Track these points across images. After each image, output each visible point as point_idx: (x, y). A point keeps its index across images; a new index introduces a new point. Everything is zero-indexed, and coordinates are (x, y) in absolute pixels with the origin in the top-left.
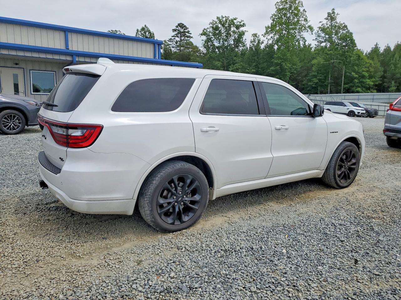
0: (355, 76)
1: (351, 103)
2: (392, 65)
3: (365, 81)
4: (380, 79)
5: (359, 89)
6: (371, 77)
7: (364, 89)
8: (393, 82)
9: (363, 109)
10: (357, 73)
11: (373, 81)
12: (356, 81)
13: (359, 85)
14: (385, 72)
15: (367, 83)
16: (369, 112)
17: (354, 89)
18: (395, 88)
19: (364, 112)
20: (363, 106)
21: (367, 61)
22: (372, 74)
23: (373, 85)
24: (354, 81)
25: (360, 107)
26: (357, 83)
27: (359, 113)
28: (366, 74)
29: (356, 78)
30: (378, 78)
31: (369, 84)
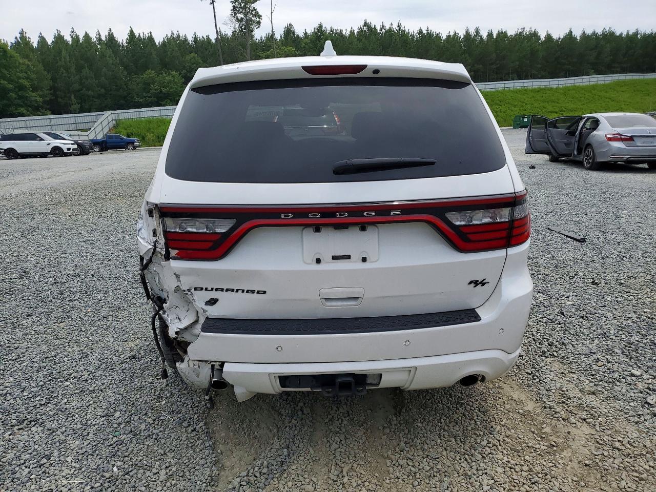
0: (7, 86)
1: (48, 134)
2: (62, 69)
3: (27, 95)
4: (50, 92)
5: (22, 110)
6: (35, 89)
7: (30, 109)
8: (73, 97)
9: (73, 142)
10: (10, 81)
11: (41, 96)
12: (13, 95)
13: (19, 102)
14: (54, 79)
15: (33, 99)
16: (81, 146)
17: (12, 109)
18: (78, 106)
19: (75, 146)
20: (69, 138)
21: (21, 61)
22: (36, 82)
23: (44, 102)
24: (8, 96)
25: (64, 139)
26: (15, 99)
27: (69, 149)
28: (26, 83)
29: (10, 90)
30: (47, 90)
31: (36, 101)
